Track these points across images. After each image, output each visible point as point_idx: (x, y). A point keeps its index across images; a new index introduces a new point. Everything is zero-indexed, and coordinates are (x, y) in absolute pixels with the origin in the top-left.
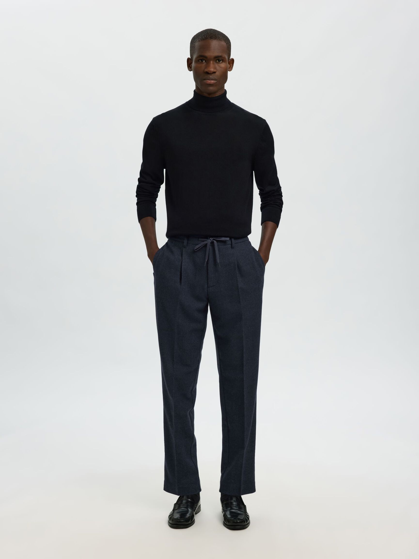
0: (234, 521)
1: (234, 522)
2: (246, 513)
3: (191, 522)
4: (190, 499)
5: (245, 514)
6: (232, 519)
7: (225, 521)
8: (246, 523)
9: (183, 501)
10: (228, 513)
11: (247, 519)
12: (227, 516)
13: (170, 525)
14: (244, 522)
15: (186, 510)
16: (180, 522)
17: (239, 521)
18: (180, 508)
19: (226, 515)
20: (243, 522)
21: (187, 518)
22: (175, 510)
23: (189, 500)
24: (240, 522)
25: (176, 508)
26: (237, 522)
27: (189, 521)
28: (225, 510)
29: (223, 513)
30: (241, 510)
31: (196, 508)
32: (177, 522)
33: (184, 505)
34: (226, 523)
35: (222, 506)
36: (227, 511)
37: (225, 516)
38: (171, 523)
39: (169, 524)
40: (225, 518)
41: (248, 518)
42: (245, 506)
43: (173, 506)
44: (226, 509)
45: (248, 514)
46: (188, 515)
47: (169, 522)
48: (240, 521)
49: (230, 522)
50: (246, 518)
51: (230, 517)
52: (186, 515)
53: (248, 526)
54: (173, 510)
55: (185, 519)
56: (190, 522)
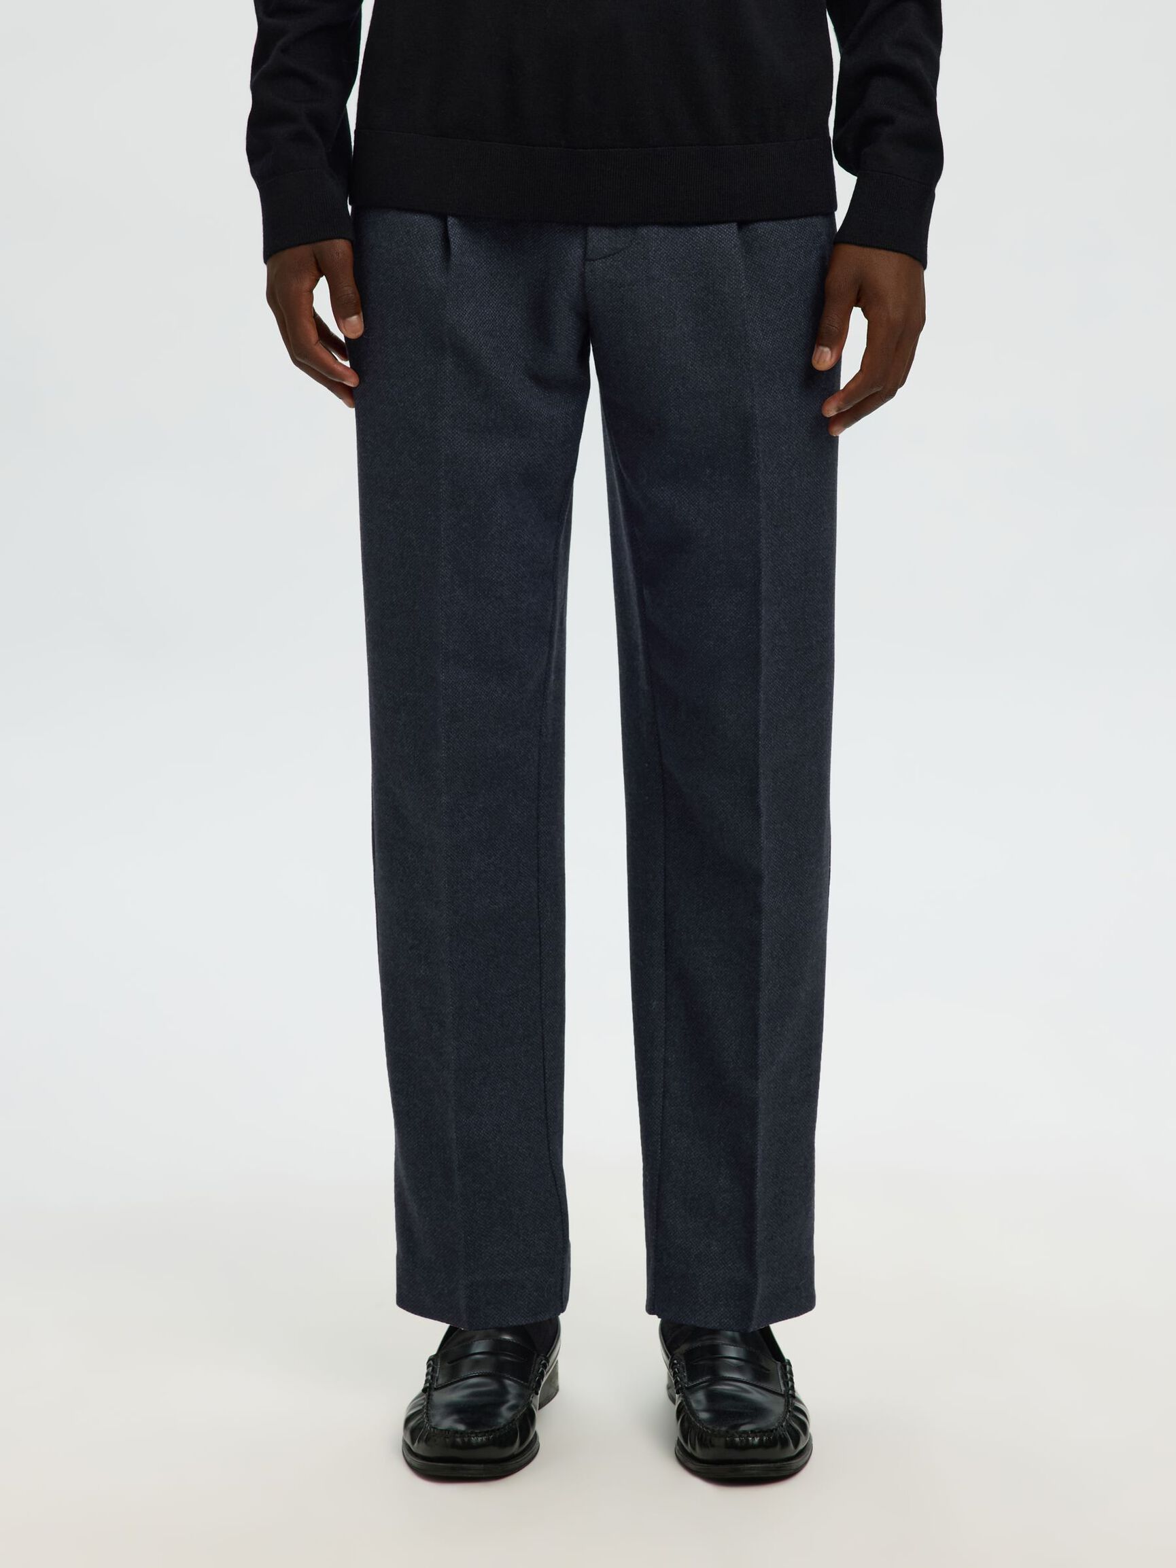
0: (733, 1441)
1: (731, 1445)
2: (794, 1397)
3: (524, 1446)
4: (511, 1334)
5: (788, 1404)
6: (724, 1429)
7: (686, 1443)
8: (791, 1451)
9: (472, 1344)
10: (699, 1399)
11: (798, 1428)
12: (696, 1417)
13: (416, 1462)
14: (785, 1444)
15: (493, 1386)
16: (469, 1446)
17: (757, 1440)
18: (463, 1375)
19: (693, 1413)
20: (779, 1446)
21: (505, 1426)
22: (436, 1389)
23: (507, 1337)
24: (761, 1445)
25: (440, 1381)
26: (747, 1447)
27: (513, 1443)
28: (686, 1383)
29: (673, 1400)
30: (765, 1385)
31: (542, 1375)
32: (454, 1445)
33: (477, 1362)
34: (689, 1448)
35: (672, 1366)
36: (697, 1391)
37: (684, 1414)
38: (420, 1452)
39: (410, 1458)
40: (686, 1425)
41: (804, 1427)
42: (785, 1365)
43: (424, 1370)
44: (691, 1379)
45: (800, 1402)
46: (506, 1414)
47: (408, 1451)
48: (761, 1440)
49: (713, 1446)
50: (793, 1428)
51: (711, 1421)
52: (497, 1415)
53: (801, 1464)
54: (424, 1390)
55: (493, 1431)
56: (516, 1448)
